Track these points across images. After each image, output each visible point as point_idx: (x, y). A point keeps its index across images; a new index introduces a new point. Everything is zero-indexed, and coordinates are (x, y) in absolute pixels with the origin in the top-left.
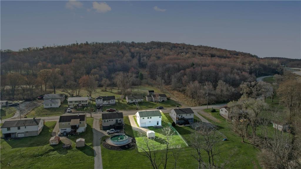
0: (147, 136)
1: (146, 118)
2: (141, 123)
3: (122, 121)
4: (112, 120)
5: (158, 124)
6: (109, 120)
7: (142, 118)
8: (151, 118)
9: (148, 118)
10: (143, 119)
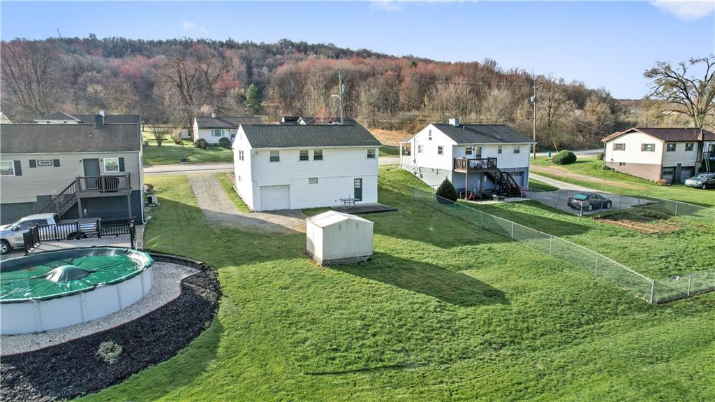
0: (309, 256)
1: (289, 156)
2: (260, 188)
3: (128, 169)
4: (57, 163)
5: (358, 193)
6: (25, 160)
7: (266, 153)
8: (318, 157)
9: (304, 157)
10: (275, 159)
